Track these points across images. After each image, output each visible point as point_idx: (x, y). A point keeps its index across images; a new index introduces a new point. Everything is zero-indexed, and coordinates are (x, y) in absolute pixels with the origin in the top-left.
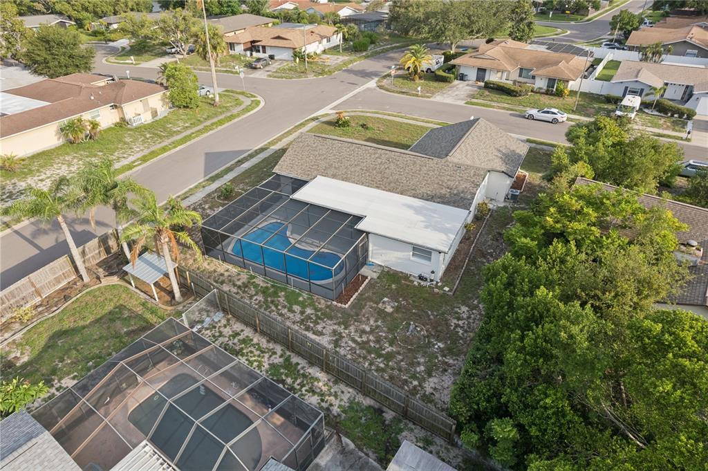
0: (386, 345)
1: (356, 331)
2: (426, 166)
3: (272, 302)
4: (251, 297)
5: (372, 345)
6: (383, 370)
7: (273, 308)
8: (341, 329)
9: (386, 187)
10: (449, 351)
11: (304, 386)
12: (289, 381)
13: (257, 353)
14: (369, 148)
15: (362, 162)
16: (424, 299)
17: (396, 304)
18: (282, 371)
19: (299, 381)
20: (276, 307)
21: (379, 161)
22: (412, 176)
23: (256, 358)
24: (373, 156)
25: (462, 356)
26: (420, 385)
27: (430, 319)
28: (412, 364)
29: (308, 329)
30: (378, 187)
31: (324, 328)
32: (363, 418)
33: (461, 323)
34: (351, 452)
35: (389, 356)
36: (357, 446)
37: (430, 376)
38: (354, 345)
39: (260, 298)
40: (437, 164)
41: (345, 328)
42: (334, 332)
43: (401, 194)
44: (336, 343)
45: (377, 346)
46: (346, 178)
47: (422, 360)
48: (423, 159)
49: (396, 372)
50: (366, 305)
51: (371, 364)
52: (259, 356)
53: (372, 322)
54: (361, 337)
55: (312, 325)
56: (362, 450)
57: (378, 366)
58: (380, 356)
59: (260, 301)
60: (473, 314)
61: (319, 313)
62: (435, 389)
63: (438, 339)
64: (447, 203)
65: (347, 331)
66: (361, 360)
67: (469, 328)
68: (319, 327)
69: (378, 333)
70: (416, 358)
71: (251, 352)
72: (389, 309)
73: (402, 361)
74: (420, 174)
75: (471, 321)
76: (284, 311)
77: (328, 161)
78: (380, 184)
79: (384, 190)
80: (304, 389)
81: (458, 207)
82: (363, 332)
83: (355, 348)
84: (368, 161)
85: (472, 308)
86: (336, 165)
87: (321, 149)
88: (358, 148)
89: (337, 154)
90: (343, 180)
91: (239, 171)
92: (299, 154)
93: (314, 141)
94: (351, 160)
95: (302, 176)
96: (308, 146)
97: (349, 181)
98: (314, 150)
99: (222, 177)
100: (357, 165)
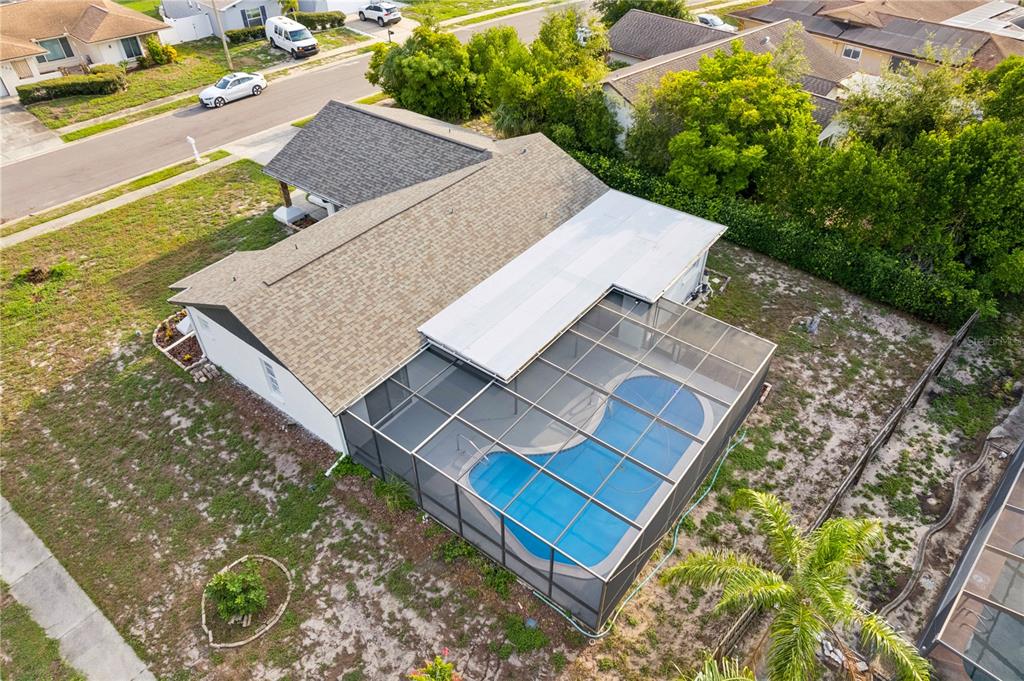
0: (836, 360)
1: (815, 386)
2: (495, 181)
5: (837, 374)
6: (879, 373)
8: (814, 404)
9: (515, 247)
10: (834, 305)
12: (916, 489)
15: (429, 246)
18: (899, 498)
21: (442, 224)
22: (508, 205)
25: (842, 298)
26: (894, 344)
27: (780, 309)
29: (819, 446)
30: (510, 257)
31: (815, 424)
33: (782, 285)
35: (855, 362)
38: (843, 394)
40: (499, 168)
41: (811, 397)
42: (821, 412)
43: (543, 236)
44: (842, 414)
45: (839, 370)
46: (457, 287)
47: (854, 333)
48: (478, 176)
51: (872, 383)
53: (795, 366)
54: (825, 383)
55: (811, 439)
57: (874, 376)
58: (856, 371)
60: (764, 271)
61: (784, 425)
64: (587, 200)
66: (867, 392)
67: (791, 280)
68: (815, 430)
69: (814, 364)
73: (859, 351)
74: (510, 196)
75: (778, 276)
76: (781, 476)
77: (382, 296)
78: (505, 250)
79: (522, 252)
80: (927, 472)
81: (599, 194)
82: (815, 378)
83: (848, 394)
84: (432, 237)
85: (751, 269)
86: (405, 287)
87: (331, 292)
88: (380, 235)
89: (371, 272)
90: (460, 295)
91: (52, 586)
92: (314, 339)
93: (288, 294)
94: (408, 259)
95: (399, 359)
96: (297, 310)
97: (469, 288)
98: (325, 305)
99: (53, 645)
100: (430, 258)
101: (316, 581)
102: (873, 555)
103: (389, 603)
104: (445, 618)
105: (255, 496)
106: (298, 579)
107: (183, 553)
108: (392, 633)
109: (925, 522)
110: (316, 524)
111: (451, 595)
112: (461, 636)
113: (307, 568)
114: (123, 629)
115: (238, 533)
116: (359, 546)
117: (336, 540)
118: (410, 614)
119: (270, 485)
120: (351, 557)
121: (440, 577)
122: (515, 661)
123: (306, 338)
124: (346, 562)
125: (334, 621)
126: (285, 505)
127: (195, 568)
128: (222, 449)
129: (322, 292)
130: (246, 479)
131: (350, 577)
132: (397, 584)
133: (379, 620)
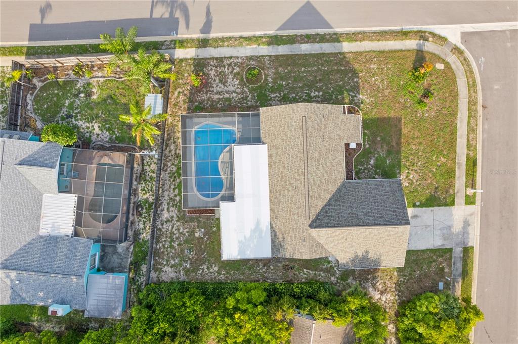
0: (177, 243)
1: (177, 226)
2: (298, 217)
3: (175, 177)
4: (173, 164)
5: (174, 237)
6: (164, 247)
7: (172, 180)
8: (175, 219)
9: (272, 197)
10: (187, 271)
11: (145, 218)
12: (144, 211)
13: (150, 188)
14: (303, 168)
15: (288, 170)
16: (213, 247)
17: (202, 236)
18: (147, 205)
19: (146, 215)
20: (174, 181)
21: (293, 181)
22: (287, 210)
23: (147, 190)
24: (296, 175)
25: (186, 277)
26: (165, 265)
27: (201, 256)
28: (173, 258)
29: (168, 204)
30: (270, 191)
31: (172, 211)
32: (144, 248)
33: (206, 270)
34: (129, 251)
35: (172, 247)
36: (132, 252)
37: (171, 267)
38: (170, 229)
39: (175, 169)
40: (303, 224)
41: (177, 221)
42: (172, 217)
43: (270, 210)
44: (168, 221)
45: (174, 239)
46: (271, 166)
47: (177, 261)
48: (304, 212)
49: (166, 253)
50: (194, 222)
51: (165, 241)
52: (148, 190)
53: (186, 230)
54: (176, 230)
55: (171, 205)
56: (132, 254)
57: (165, 245)
58: (170, 242)
59: (172, 171)
60: (214, 274)
61: (179, 204)
62: (166, 272)
63: (191, 264)
64: (273, 241)
65: (175, 222)
66: (165, 236)
67: (204, 275)
68: (171, 209)
69: (181, 236)
70: (177, 258)
71: (149, 186)
72: (197, 235)
73: (173, 253)
74: (290, 215)
75: (209, 274)
76: (172, 187)
77: (282, 143)
78: (273, 192)
79: (270, 197)
80: (144, 219)
81: (272, 249)
82: (179, 230)
83: (169, 230)
84: (291, 174)
85: (219, 273)
86: (280, 151)
87: (291, 131)
88: (300, 159)
89: (290, 146)
90: (269, 164)
91: (293, 50)
92: (281, 117)
93: (297, 120)
94: (288, 160)
95: (263, 133)
96: (291, 119)
97: (269, 169)
98: (288, 126)
99: (279, 45)
100: (284, 167)
101: (244, 89)
102: (147, 182)
103: (227, 96)
104: (215, 101)
105: (275, 93)
106: (248, 86)
107: (276, 73)
108: (222, 92)
109: (140, 201)
110: (256, 98)
111: (217, 105)
112: (209, 100)
113: (249, 89)
114: (270, 56)
115: (270, 85)
116: (243, 100)
117: (249, 98)
118: (221, 97)
119: (275, 97)
120: (242, 98)
121: (222, 107)
122: (197, 104)
123: (282, 115)
124: (242, 96)
125: (234, 86)
126: (267, 97)
127: (270, 73)
128: (296, 96)
129: (292, 129)
130: (282, 95)
131: (239, 94)
132: (229, 100)
133: (226, 92)
